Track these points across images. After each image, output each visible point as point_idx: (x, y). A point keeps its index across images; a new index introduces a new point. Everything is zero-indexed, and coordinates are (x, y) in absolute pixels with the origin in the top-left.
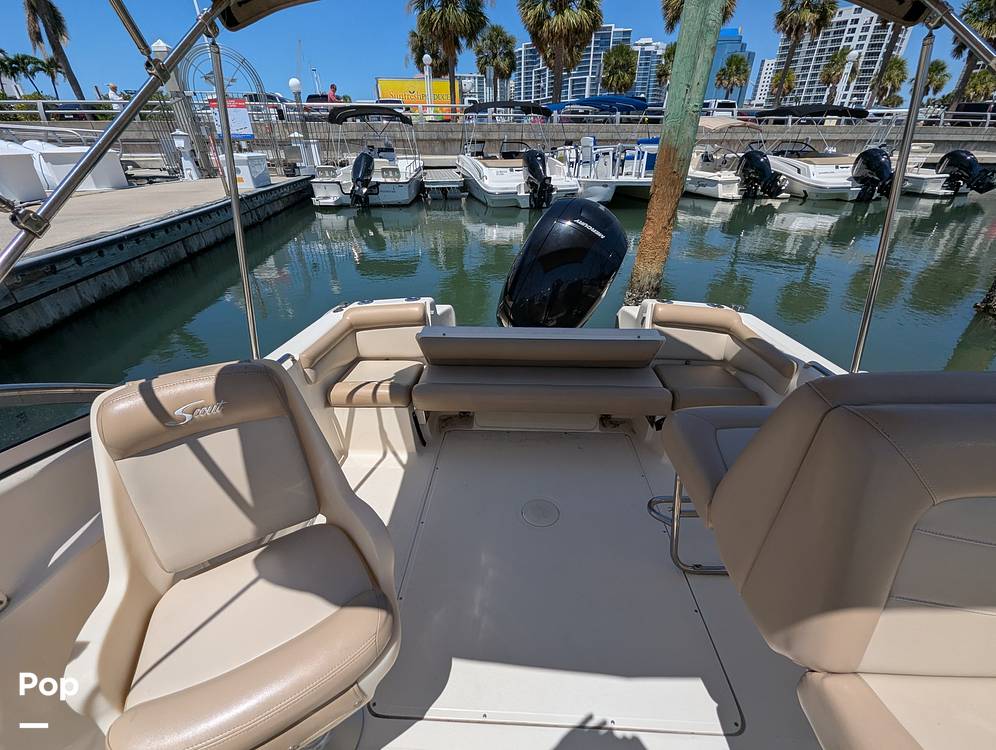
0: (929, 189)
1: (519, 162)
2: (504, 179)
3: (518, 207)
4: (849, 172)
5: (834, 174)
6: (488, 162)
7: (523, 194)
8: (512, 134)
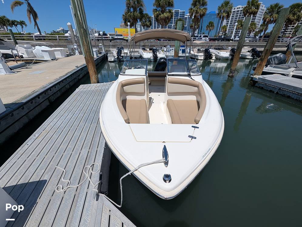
0: (248, 57)
1: (151, 51)
2: (148, 55)
3: (151, 61)
4: (229, 53)
5: (225, 54)
6: (145, 51)
7: (152, 58)
8: (151, 44)
